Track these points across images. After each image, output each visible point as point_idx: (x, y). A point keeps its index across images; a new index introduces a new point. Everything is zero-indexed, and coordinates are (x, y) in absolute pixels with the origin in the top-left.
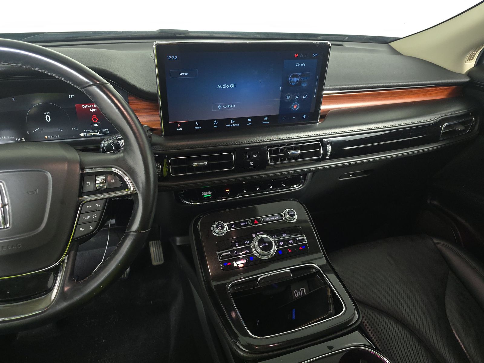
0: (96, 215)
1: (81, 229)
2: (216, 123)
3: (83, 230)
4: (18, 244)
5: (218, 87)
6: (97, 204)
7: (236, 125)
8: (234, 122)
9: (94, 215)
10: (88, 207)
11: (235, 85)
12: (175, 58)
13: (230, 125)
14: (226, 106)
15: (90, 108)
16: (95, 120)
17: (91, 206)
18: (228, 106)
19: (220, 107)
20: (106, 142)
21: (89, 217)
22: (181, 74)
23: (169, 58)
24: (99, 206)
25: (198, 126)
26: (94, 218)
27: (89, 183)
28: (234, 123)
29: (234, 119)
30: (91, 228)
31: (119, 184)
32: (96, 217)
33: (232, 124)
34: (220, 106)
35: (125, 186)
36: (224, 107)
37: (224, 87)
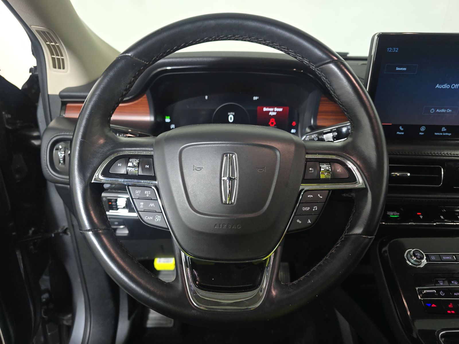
0: (316, 207)
1: (298, 221)
2: (423, 129)
3: (300, 222)
4: (238, 224)
5: (437, 87)
6: (319, 195)
7: (447, 134)
8: (445, 130)
9: (314, 207)
10: (309, 196)
11: (458, 86)
12: (396, 50)
13: (439, 134)
14: (441, 111)
15: (269, 112)
16: (272, 123)
17: (312, 196)
18: (443, 111)
19: (432, 111)
20: (308, 137)
21: (309, 208)
22: (397, 69)
23: (389, 50)
24: (321, 197)
25: (401, 131)
26: (314, 210)
27: (312, 170)
28: (445, 132)
29: (446, 127)
30: (310, 222)
31: (347, 175)
32: (316, 209)
33: (443, 132)
34: (433, 109)
35: (352, 178)
36: (438, 110)
37: (444, 86)
